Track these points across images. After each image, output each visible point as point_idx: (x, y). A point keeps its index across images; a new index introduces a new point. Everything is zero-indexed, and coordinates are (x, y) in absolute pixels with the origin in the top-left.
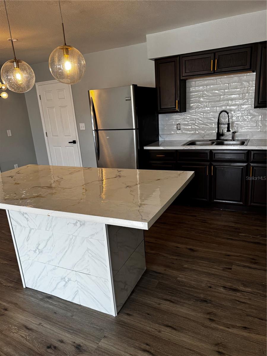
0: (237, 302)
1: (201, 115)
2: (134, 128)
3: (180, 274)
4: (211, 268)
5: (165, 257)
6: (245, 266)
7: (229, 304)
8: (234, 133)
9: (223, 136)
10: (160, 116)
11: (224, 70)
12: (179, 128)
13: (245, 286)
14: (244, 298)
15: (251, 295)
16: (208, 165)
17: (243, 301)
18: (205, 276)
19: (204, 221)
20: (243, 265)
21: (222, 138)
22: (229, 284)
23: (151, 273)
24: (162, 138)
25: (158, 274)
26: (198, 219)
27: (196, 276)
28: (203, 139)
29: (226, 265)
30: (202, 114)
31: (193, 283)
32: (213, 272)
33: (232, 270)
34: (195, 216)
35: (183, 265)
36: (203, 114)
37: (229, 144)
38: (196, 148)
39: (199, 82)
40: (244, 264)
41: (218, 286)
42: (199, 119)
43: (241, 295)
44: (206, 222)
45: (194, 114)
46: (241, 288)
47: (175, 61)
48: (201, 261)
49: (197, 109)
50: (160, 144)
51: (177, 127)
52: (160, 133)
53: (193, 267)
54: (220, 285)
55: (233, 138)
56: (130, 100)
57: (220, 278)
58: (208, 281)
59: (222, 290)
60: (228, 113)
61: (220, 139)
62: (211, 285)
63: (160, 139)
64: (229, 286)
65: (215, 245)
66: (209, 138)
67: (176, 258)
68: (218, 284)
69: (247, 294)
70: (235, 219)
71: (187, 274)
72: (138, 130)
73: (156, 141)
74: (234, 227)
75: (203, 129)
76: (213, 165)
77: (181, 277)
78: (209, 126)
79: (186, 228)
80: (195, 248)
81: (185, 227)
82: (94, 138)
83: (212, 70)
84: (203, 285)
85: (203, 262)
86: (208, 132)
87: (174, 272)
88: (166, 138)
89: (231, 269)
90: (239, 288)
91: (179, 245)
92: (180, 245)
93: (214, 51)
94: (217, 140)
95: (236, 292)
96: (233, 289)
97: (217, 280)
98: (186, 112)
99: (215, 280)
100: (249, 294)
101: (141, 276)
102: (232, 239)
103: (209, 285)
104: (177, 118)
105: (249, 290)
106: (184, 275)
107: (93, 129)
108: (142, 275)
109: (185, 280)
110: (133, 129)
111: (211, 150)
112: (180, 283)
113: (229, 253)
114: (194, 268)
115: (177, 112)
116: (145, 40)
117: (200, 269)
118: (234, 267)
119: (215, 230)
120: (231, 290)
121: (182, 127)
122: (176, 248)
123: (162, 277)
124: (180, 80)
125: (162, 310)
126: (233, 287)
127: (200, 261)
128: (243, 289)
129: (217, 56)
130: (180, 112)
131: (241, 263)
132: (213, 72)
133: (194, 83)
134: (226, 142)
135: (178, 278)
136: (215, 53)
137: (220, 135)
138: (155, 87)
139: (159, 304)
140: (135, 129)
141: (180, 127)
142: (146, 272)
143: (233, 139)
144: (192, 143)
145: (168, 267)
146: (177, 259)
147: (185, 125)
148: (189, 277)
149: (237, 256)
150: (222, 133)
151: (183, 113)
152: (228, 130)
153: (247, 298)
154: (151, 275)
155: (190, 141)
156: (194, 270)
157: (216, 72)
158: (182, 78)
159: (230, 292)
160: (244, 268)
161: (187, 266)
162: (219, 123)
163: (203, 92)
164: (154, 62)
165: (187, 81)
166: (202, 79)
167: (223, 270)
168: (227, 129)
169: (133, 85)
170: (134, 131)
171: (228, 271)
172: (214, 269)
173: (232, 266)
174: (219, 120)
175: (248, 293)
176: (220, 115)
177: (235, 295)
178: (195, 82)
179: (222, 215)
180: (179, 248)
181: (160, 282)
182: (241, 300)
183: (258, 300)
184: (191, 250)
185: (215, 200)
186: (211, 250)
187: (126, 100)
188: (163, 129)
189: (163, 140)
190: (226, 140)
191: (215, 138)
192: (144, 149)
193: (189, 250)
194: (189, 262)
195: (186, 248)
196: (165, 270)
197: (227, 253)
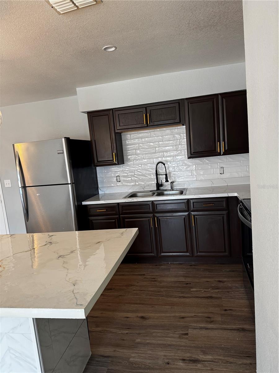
1: (140, 166)
2: (69, 182)
3: (132, 353)
4: (166, 337)
5: (113, 333)
6: (201, 328)
8: (172, 183)
9: (162, 186)
10: (98, 169)
11: (156, 123)
12: (118, 180)
13: (205, 353)
14: (206, 370)
15: (212, 364)
16: (152, 217)
18: (161, 349)
19: (153, 279)
20: (199, 327)
21: (162, 188)
22: (188, 355)
23: (97, 359)
24: (102, 191)
25: (106, 359)
26: (147, 278)
27: (151, 352)
28: (143, 190)
29: (183, 331)
30: (140, 165)
31: (149, 361)
32: (169, 343)
33: (189, 335)
34: (144, 275)
35: (135, 340)
36: (141, 165)
37: (169, 194)
38: (137, 200)
39: (134, 135)
40: (200, 325)
41: (176, 359)
42: (138, 170)
43: (203, 366)
44: (155, 281)
45: (133, 166)
46: (201, 357)
47: (108, 115)
49: (134, 161)
50: (100, 197)
51: (117, 180)
52: (99, 186)
53: (147, 340)
54: (178, 358)
55: (172, 187)
56: (63, 153)
57: (177, 349)
58: (165, 356)
59: (181, 364)
60: (164, 164)
61: (159, 189)
62: (168, 361)
63: (100, 192)
64: (188, 357)
65: (167, 307)
66: (149, 189)
67: (127, 332)
68: (175, 357)
69: (208, 364)
70: (185, 273)
71: (140, 352)
72: (74, 185)
73: (96, 195)
74: (184, 283)
75: (143, 180)
76: (156, 217)
77: (134, 357)
78: (147, 177)
79: (135, 292)
80: (147, 315)
81: (134, 290)
82: (22, 196)
83: (145, 124)
84: (160, 362)
85: (157, 331)
86: (148, 183)
87: (125, 351)
88: (106, 191)
89: (187, 334)
90: (198, 357)
91: (129, 315)
92: (129, 314)
93: (146, 106)
94: (157, 190)
95: (197, 363)
96: (193, 360)
97: (174, 352)
98: (124, 164)
99: (172, 353)
100: (211, 363)
101: (85, 366)
102: (184, 297)
103: (167, 361)
104: (116, 170)
105: (209, 357)
106: (137, 353)
107: (20, 186)
108: (87, 365)
109: (139, 360)
110: (68, 184)
111: (152, 201)
112: (133, 365)
113: (183, 315)
114: (148, 341)
115: (115, 164)
116: (75, 93)
117: (154, 342)
118: (190, 331)
119: (165, 289)
120: (191, 362)
121: (122, 179)
122: (126, 319)
123: (111, 361)
124: (115, 133)
126: (193, 357)
127: (153, 330)
128: (203, 358)
129: (148, 111)
130: (118, 164)
131: (198, 325)
132: (146, 126)
133: (129, 136)
134: (166, 192)
135: (131, 359)
136: (146, 108)
137: (159, 185)
138: (90, 140)
140: (70, 184)
141: (120, 179)
142: (92, 358)
143: (172, 189)
144: (133, 195)
145: (118, 346)
146: (127, 333)
147: (124, 177)
148: (143, 355)
149: (192, 317)
150: (161, 184)
151: (121, 165)
152: (167, 181)
153: (209, 368)
154: (97, 361)
155: (132, 193)
156: (148, 343)
157: (149, 125)
158: (117, 131)
159: (190, 364)
160: (201, 331)
161: (139, 340)
162: (157, 174)
163: (139, 144)
164: (86, 115)
165: (122, 134)
166: (136, 132)
167: (179, 337)
168: (166, 179)
169: (65, 138)
170: (70, 185)
171: (185, 338)
172: (170, 337)
173: (188, 330)
174: (156, 171)
175: (209, 363)
176: (157, 166)
177: (196, 367)
178: (130, 135)
179: (171, 270)
180: (129, 318)
181: (110, 369)
183: (220, 369)
184: (142, 317)
185: (162, 254)
186: (164, 315)
187: (58, 154)
188: (103, 182)
189: (104, 193)
190: (166, 190)
191: (155, 189)
192: (83, 204)
193: (140, 319)
194: (141, 335)
195: (137, 316)
196: (115, 351)
197: (181, 315)
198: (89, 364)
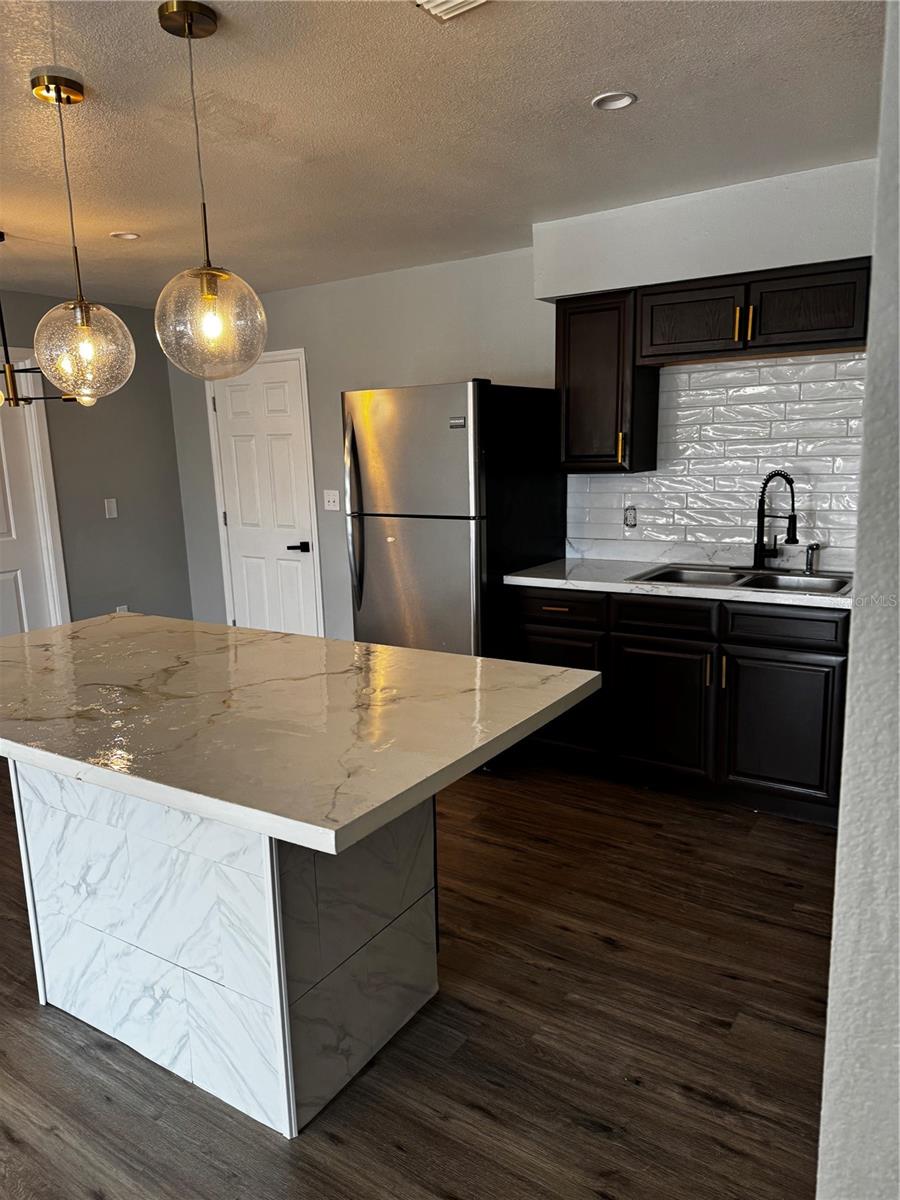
0: (718, 1148)
1: (707, 482)
2: (472, 514)
3: (545, 1023)
4: (659, 1013)
5: (512, 956)
6: (781, 1023)
7: (686, 1152)
8: (814, 549)
9: (776, 557)
10: (573, 481)
11: (776, 339)
12: (631, 521)
13: (762, 1093)
14: (748, 1138)
15: (774, 1129)
16: (711, 653)
17: (740, 1146)
18: (631, 1040)
19: (682, 846)
20: (777, 1016)
21: (777, 562)
22: (707, 1080)
23: (448, 1008)
24: (577, 551)
25: (472, 1015)
26: (666, 838)
27: (598, 1037)
28: (711, 563)
29: (718, 1012)
30: (708, 479)
31: (583, 1058)
32: (663, 1031)
33: (732, 1030)
34: (659, 826)
35: (565, 994)
36: (712, 478)
37: (794, 585)
38: (670, 592)
39: (704, 374)
40: (781, 1014)
41: (666, 1080)
42: (700, 495)
43: (739, 1124)
44: (687, 851)
45: (684, 479)
46: (747, 1099)
47: (618, 308)
48: (633, 986)
49: (692, 461)
50: (568, 568)
51: (626, 519)
52: (570, 532)
53: (599, 1002)
54: (672, 1077)
55: (811, 565)
56: (464, 426)
57: (681, 1055)
58: (636, 1060)
59: (676, 1096)
60: (790, 482)
61: (764, 567)
62: (640, 1075)
63: (570, 554)
64: (704, 1086)
65: (695, 933)
66: (729, 559)
67: (551, 965)
68: (667, 1074)
69: (761, 1124)
70: (796, 850)
71: (568, 1026)
72: (484, 522)
73: (560, 558)
74: (781, 879)
75: (709, 530)
76: (727, 655)
77: (547, 1035)
78: (728, 519)
79: (613, 866)
80: (625, 937)
81: (611, 862)
82: (350, 538)
83: (736, 339)
84: (615, 1071)
85: (638, 989)
86: (728, 540)
87: (528, 1011)
88: (588, 550)
89: (728, 1025)
90: (737, 1097)
91: (574, 923)
92: (575, 921)
93: (747, 280)
94: (755, 567)
95: (726, 1110)
96: (717, 1097)
97: (667, 1058)
98: (655, 469)
99: (661, 1059)
100: (771, 1125)
101: (412, 1014)
102: (762, 920)
103: (637, 1074)
104: (625, 489)
105: (772, 1108)
106: (559, 1027)
107: (349, 512)
108: (419, 1012)
109: (557, 1046)
110: (469, 518)
111: (721, 602)
112: (537, 1052)
113: (737, 968)
114: (600, 1007)
115: (620, 469)
116: (526, 239)
117: (617, 1013)
118: (742, 1021)
119: (711, 883)
120: (708, 1102)
121: (642, 517)
122: (562, 931)
123: (483, 1024)
124: (636, 369)
125: (449, 1139)
126: (717, 1091)
127: (628, 984)
128: (750, 1103)
129: (755, 296)
130: (632, 470)
131: (772, 1011)
132: (741, 346)
133: (685, 377)
134: (783, 579)
135: (537, 1037)
136: (747, 287)
137: (764, 553)
138: (553, 387)
139: (445, 1118)
140: (474, 518)
141: (635, 518)
142: (435, 1001)
143: (811, 570)
144: (670, 575)
145: (514, 992)
146: (550, 969)
147: (647, 511)
148: (573, 1037)
149: (764, 983)
150: (773, 547)
151: (646, 473)
152: (792, 539)
153: (757, 1137)
154: (448, 1013)
155: (667, 566)
156: (600, 1013)
157: (750, 344)
158: (640, 362)
159: (703, 1107)
160: (776, 1030)
161: (577, 996)
162: (761, 515)
163: (714, 406)
164: (553, 307)
165: (663, 371)
166: (712, 366)
167: (700, 1027)
168: (788, 534)
169: (474, 380)
170: (473, 523)
171: (716, 1033)
172: (671, 1018)
173: (736, 1015)
174: (762, 502)
175: (764, 1122)
176: (765, 485)
177: (718, 1121)
178: (690, 373)
179: (753, 832)
180: (572, 931)
181: (471, 1042)
182: (734, 1143)
183: (792, 1151)
184: (610, 943)
186: (677, 952)
187: (452, 427)
188: (580, 523)
189: (579, 556)
190: (787, 572)
191: (750, 562)
192: (505, 582)
193: (601, 943)
194: (588, 985)
195: (596, 934)
196: (500, 1002)
197: (731, 967)
198: (424, 1011)
